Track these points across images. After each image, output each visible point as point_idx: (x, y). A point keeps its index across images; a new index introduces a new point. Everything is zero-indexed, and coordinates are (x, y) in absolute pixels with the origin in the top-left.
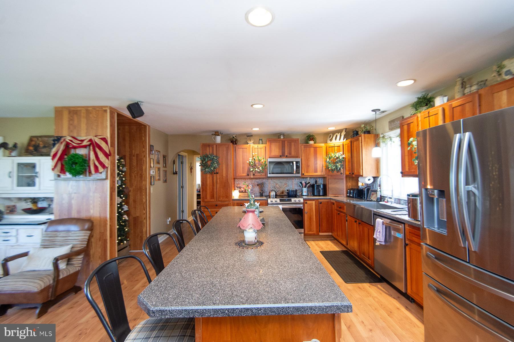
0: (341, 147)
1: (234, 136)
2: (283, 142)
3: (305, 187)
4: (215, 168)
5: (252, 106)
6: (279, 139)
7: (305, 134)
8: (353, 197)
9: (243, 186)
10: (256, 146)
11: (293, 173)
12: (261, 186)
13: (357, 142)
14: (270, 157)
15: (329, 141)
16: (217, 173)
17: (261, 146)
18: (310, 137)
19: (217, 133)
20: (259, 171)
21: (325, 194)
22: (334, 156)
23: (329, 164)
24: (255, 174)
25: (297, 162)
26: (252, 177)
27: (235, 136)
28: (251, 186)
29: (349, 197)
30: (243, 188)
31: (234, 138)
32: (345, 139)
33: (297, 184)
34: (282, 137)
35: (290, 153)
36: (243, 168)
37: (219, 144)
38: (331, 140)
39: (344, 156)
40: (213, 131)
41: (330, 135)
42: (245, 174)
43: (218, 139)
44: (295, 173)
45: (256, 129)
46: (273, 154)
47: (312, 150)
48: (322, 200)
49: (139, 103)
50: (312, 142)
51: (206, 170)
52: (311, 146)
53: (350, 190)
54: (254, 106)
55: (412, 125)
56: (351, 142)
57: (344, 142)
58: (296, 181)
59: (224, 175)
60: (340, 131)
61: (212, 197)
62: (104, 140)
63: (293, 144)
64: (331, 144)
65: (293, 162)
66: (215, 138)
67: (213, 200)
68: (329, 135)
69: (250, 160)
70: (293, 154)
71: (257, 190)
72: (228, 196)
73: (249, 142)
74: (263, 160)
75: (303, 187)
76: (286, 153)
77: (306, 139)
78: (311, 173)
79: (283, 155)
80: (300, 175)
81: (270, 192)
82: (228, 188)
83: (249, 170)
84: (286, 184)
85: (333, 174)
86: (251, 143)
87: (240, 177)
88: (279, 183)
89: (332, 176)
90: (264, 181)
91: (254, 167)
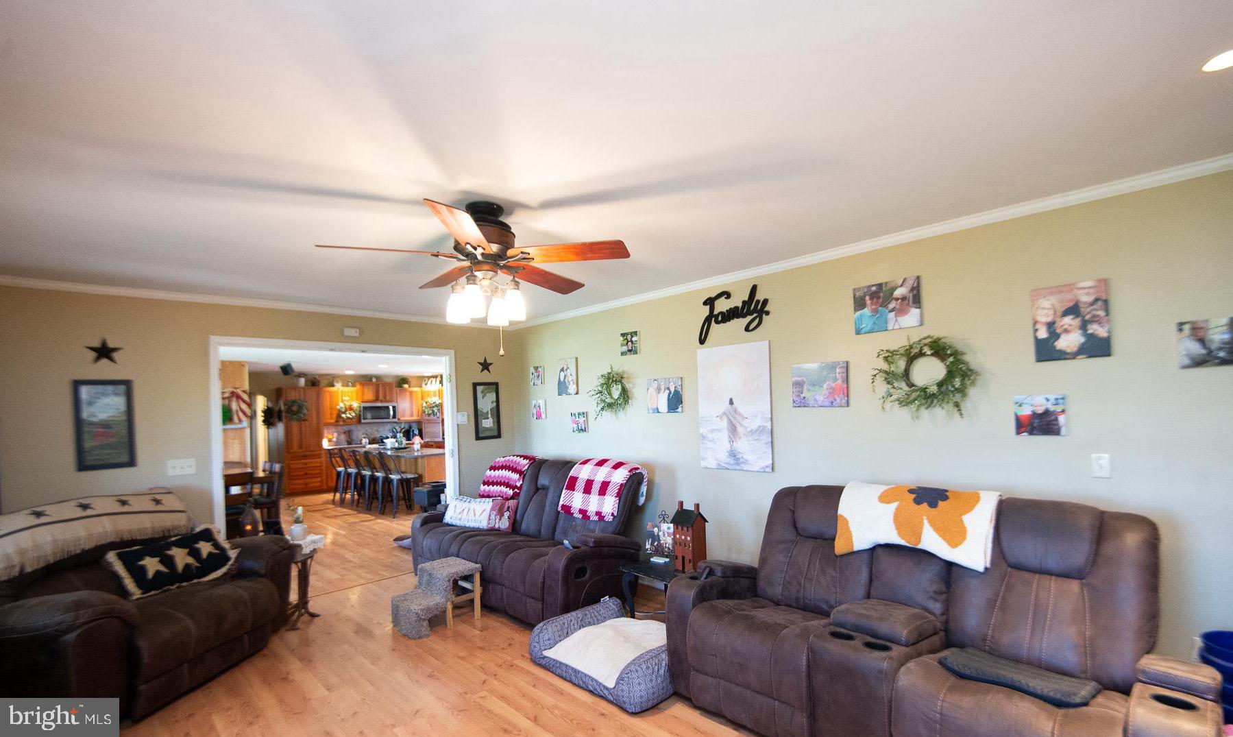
0: (437, 392)
1: (316, 378)
2: (377, 386)
4: (304, 415)
6: (371, 382)
7: (398, 376)
9: (328, 434)
10: (346, 389)
11: (389, 419)
12: (349, 433)
14: (362, 402)
15: (424, 385)
16: (307, 420)
17: (351, 389)
18: (402, 381)
19: (302, 375)
20: (351, 417)
23: (425, 408)
24: (346, 421)
25: (394, 407)
26: (341, 423)
27: (318, 378)
28: (335, 435)
30: (328, 436)
31: (317, 380)
32: (440, 384)
33: (390, 430)
34: (374, 380)
35: (385, 396)
36: (331, 414)
37: (304, 388)
38: (426, 384)
39: (440, 400)
40: (299, 372)
41: (424, 379)
42: (334, 421)
43: (302, 381)
44: (391, 418)
45: (349, 372)
46: (366, 398)
47: (408, 394)
50: (406, 386)
51: (293, 417)
52: (405, 390)
57: (439, 387)
58: (389, 427)
59: (315, 422)
60: (435, 376)
61: (300, 447)
62: (244, 392)
63: (387, 388)
64: (425, 388)
65: (388, 408)
66: (298, 381)
67: (302, 451)
68: (422, 380)
69: (342, 405)
70: (388, 398)
71: (343, 437)
72: (320, 445)
73: (336, 384)
74: (355, 405)
75: (397, 432)
76: (381, 397)
77: (399, 383)
78: (407, 418)
79: (377, 400)
80: (396, 420)
81: (361, 440)
82: (320, 437)
83: (339, 416)
84: (377, 431)
85: (429, 418)
86: (338, 386)
87: (328, 425)
88: (368, 429)
89: (428, 420)
90: (352, 428)
91: (344, 413)
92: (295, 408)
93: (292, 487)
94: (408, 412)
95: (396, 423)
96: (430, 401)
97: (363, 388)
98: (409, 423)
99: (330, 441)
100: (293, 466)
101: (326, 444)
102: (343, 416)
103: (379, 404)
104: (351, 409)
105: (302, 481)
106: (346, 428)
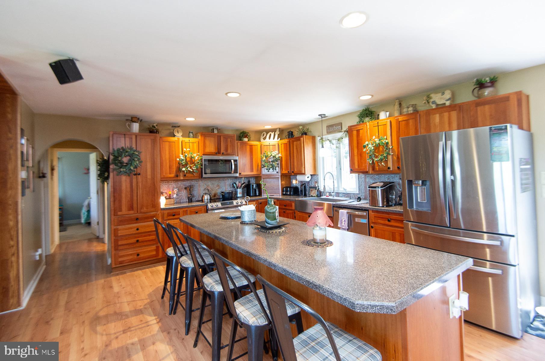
0: (277, 146)
1: (155, 125)
2: (219, 138)
3: (240, 188)
4: (136, 167)
5: (226, 94)
6: (213, 134)
7: (237, 130)
8: (290, 195)
9: (166, 191)
10: (187, 140)
11: (231, 173)
12: (189, 189)
13: (298, 142)
14: (203, 155)
15: (262, 140)
16: (139, 174)
17: (192, 140)
18: (243, 134)
19: (134, 119)
20: (192, 171)
21: (260, 194)
22: (270, 155)
23: (265, 163)
24: (187, 175)
25: (235, 161)
26: (182, 178)
27: (157, 126)
28: (176, 190)
29: (286, 195)
30: (166, 193)
31: (155, 127)
32: (279, 139)
34: (216, 131)
35: (226, 150)
36: (170, 167)
38: (265, 139)
39: (280, 155)
40: (128, 116)
41: (263, 133)
42: (173, 175)
43: (136, 127)
45: (190, 119)
46: (208, 150)
47: (248, 148)
48: (261, 201)
49: (75, 60)
50: (246, 140)
51: (122, 170)
52: (246, 143)
53: (287, 187)
54: (229, 95)
55: (361, 131)
56: (289, 142)
57: (279, 141)
58: (229, 182)
59: (149, 177)
60: (274, 130)
61: (131, 207)
63: (229, 140)
64: (264, 142)
65: (230, 161)
66: (129, 126)
67: (132, 212)
68: (261, 134)
69: (182, 157)
70: (229, 151)
71: (184, 194)
72: (155, 204)
73: (176, 134)
74: (196, 157)
75: (237, 188)
76: (222, 150)
77: (240, 137)
78: (248, 173)
79: (218, 153)
80: (238, 175)
81: (203, 196)
82: (155, 194)
83: (179, 170)
84: (218, 186)
85: (268, 173)
86: (179, 135)
87: (166, 180)
88: (210, 184)
89: (267, 175)
90: (193, 183)
91: (185, 165)
92: (125, 160)
93: (120, 259)
94: (248, 167)
95: (236, 177)
96: (269, 154)
97: (205, 139)
98: (248, 177)
99: (169, 198)
100: (120, 233)
101: (163, 202)
102: (184, 169)
103: (221, 158)
104: (192, 161)
105: (130, 252)
106: (187, 183)
